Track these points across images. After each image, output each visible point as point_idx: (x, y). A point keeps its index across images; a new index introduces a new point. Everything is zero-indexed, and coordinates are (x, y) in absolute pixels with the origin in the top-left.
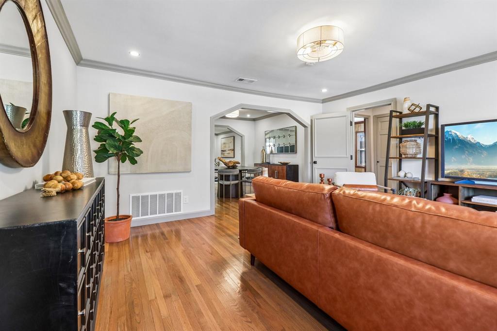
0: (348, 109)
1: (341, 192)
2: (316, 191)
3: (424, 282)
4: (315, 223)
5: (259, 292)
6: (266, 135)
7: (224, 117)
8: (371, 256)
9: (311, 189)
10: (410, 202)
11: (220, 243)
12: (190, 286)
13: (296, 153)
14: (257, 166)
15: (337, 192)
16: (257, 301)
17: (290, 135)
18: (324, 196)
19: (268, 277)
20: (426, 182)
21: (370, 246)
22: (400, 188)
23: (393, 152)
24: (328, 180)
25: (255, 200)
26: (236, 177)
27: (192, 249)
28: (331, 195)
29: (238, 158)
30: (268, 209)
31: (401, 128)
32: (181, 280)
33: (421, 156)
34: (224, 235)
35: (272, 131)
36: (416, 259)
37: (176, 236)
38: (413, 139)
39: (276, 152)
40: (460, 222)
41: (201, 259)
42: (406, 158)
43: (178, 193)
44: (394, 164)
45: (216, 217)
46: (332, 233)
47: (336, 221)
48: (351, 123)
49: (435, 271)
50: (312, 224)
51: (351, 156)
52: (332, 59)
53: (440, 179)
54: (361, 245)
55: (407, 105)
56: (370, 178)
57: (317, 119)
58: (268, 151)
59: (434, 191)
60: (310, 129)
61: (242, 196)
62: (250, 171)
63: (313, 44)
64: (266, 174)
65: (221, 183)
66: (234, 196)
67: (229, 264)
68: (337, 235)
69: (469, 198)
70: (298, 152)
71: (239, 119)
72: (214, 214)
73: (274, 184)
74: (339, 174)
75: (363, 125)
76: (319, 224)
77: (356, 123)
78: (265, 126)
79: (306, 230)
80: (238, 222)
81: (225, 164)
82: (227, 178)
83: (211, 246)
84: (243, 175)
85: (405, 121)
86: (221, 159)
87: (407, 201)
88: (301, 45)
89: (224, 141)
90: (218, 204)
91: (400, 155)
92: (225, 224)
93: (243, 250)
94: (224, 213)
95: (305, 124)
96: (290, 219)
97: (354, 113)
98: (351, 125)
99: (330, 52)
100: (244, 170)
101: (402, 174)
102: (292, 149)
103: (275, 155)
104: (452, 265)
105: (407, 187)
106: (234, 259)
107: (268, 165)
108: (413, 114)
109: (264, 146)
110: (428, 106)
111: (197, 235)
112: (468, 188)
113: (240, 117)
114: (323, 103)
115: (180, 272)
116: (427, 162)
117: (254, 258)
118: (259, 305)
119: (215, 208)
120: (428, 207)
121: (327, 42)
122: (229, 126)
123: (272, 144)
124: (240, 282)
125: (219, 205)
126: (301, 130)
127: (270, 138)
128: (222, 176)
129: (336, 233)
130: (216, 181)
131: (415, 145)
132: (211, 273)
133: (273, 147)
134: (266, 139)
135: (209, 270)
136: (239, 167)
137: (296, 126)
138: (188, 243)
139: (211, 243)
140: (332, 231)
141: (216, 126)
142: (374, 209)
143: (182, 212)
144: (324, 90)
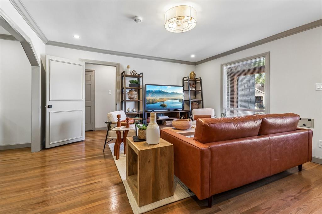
0: (81, 60)
95: (38, 63)
114: (47, 44)
144: (77, 37)
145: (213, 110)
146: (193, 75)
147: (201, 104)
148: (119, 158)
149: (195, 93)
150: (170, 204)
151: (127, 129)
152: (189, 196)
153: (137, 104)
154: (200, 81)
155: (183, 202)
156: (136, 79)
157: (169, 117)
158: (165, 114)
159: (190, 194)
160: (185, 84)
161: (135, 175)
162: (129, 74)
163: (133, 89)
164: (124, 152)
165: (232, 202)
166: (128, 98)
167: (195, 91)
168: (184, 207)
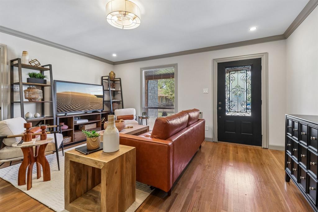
145: (135, 110)
146: (113, 75)
147: (121, 105)
148: (31, 187)
149: (114, 93)
150: (136, 210)
151: (43, 143)
152: (150, 194)
153: (40, 107)
154: (119, 82)
155: (148, 202)
156: (38, 72)
157: (89, 120)
158: (83, 118)
159: (149, 193)
160: (104, 84)
161: (79, 198)
162: (27, 63)
163: (33, 85)
164: (36, 176)
165: (180, 184)
166: (26, 98)
167: (114, 91)
168: (150, 207)
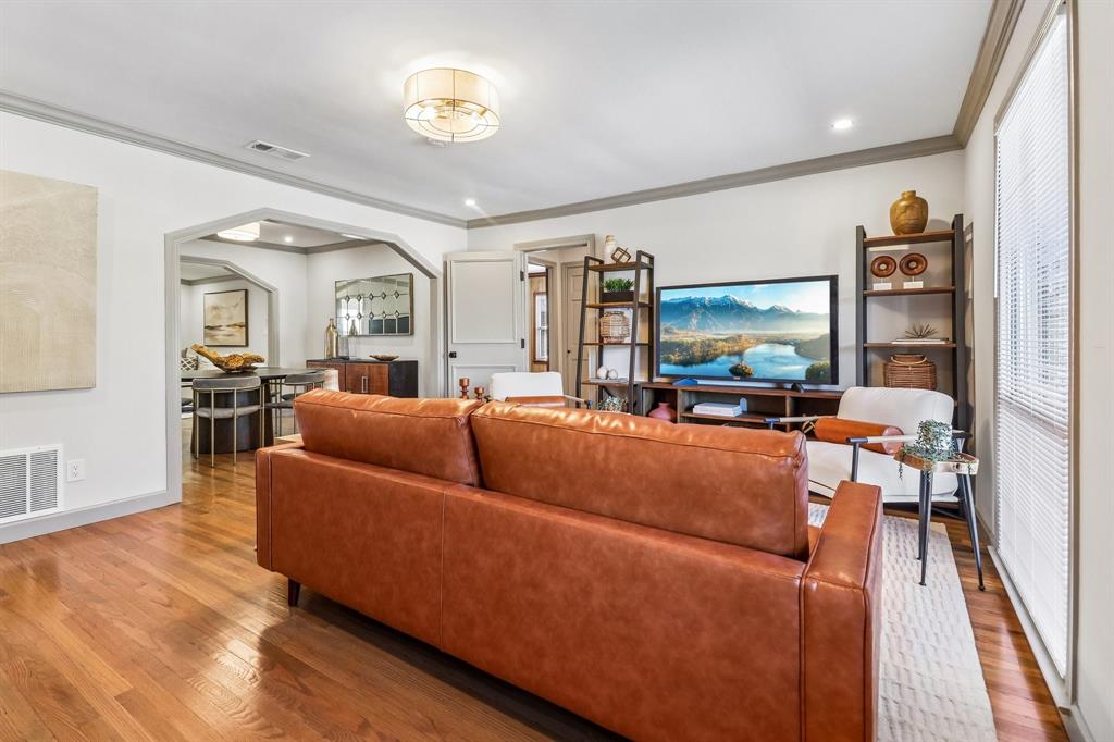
0: (517, 246)
1: (488, 413)
2: (441, 413)
3: (604, 548)
4: (438, 481)
5: (307, 661)
6: (337, 290)
7: (213, 238)
8: (532, 522)
9: (432, 410)
10: (592, 419)
11: (198, 573)
12: (96, 704)
13: (412, 334)
14: (313, 366)
15: (480, 411)
16: (300, 684)
17: (397, 295)
18: (457, 423)
19: (331, 623)
20: (635, 386)
21: (532, 506)
22: (601, 397)
23: (591, 335)
24: (477, 390)
25: (302, 448)
26: (253, 397)
27: (99, 607)
28: (470, 420)
29: (258, 347)
30: (335, 465)
31: (601, 289)
32: (64, 694)
33: (628, 340)
34: (212, 551)
35: (356, 282)
36: (596, 514)
37: (37, 581)
38: (619, 310)
39: (367, 333)
40: (651, 443)
41: (132, 626)
42: (609, 343)
43: (45, 454)
44: (591, 354)
45: (184, 507)
46: (469, 493)
47: (479, 470)
48: (522, 273)
49: (619, 527)
50: (431, 483)
51: (523, 341)
52: (482, 140)
53: (656, 379)
54: (518, 506)
55: (610, 249)
56: (552, 383)
57: (456, 262)
58: (345, 328)
59: (646, 399)
60: (443, 282)
61: (269, 443)
62: (293, 380)
63: (439, 103)
64: (333, 385)
65: (205, 415)
66: (245, 447)
67: (226, 618)
68: (478, 497)
69: (690, 409)
70: (416, 331)
71: (257, 244)
72: (179, 499)
73: (349, 406)
74: (498, 377)
75: (544, 278)
76: (447, 480)
77: (532, 276)
78: (334, 267)
79: (418, 497)
80: (254, 509)
81: (218, 363)
82: (224, 400)
83: (169, 585)
84: (273, 391)
85: (609, 276)
86: (205, 350)
87: (587, 418)
88: (413, 98)
89: (212, 300)
90: (194, 471)
91: (601, 339)
92: (213, 520)
93: (268, 577)
94: (213, 493)
95: (433, 273)
96: (385, 480)
97: (527, 255)
98: (522, 279)
99: (473, 128)
100: (276, 378)
101: (602, 373)
102: (403, 326)
103: (362, 340)
104: (642, 513)
105: (610, 394)
106: (241, 604)
107: (343, 363)
108: (619, 266)
109: (333, 316)
110: (640, 253)
111: (118, 563)
112: (690, 392)
113: (262, 240)
114: (468, 228)
115: (58, 675)
116: (637, 350)
117: (298, 586)
118: (306, 691)
119: (183, 485)
120: (614, 424)
121: (466, 105)
122: (227, 263)
123: (354, 313)
124: (256, 654)
125: (197, 476)
126: (422, 283)
127: (348, 298)
128: (205, 396)
129: (477, 492)
130: (183, 411)
131: (621, 321)
132: (166, 654)
133: (357, 320)
134: (338, 301)
135: (160, 649)
136: (262, 369)
137: (411, 275)
138: (87, 592)
139: (167, 578)
140: (470, 490)
141: (183, 259)
142: (539, 438)
143: (62, 507)
144: (470, 203)
